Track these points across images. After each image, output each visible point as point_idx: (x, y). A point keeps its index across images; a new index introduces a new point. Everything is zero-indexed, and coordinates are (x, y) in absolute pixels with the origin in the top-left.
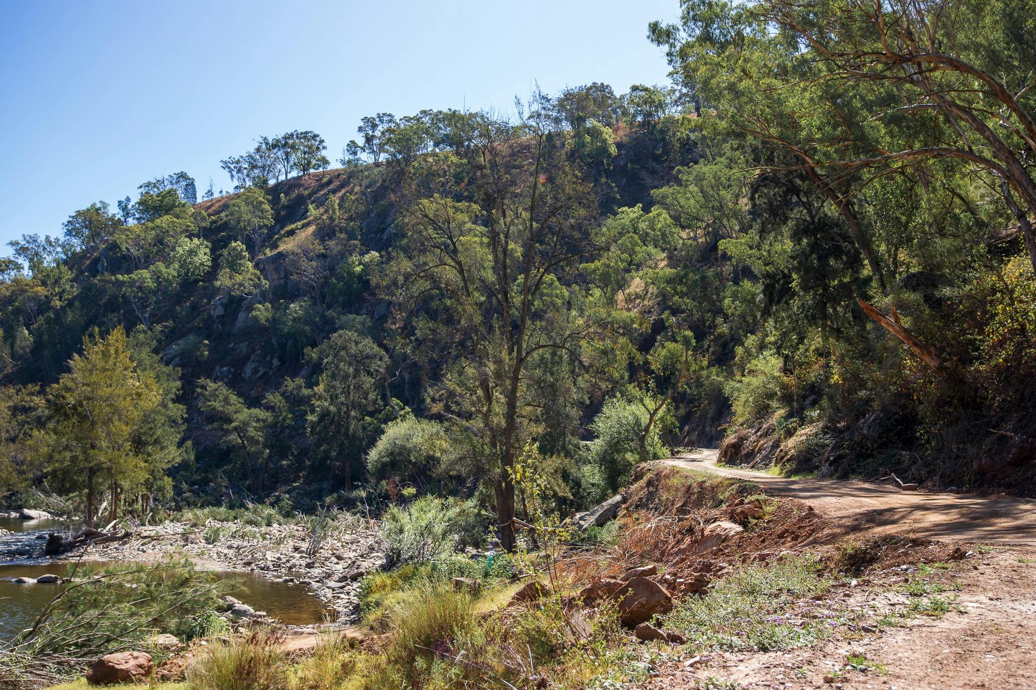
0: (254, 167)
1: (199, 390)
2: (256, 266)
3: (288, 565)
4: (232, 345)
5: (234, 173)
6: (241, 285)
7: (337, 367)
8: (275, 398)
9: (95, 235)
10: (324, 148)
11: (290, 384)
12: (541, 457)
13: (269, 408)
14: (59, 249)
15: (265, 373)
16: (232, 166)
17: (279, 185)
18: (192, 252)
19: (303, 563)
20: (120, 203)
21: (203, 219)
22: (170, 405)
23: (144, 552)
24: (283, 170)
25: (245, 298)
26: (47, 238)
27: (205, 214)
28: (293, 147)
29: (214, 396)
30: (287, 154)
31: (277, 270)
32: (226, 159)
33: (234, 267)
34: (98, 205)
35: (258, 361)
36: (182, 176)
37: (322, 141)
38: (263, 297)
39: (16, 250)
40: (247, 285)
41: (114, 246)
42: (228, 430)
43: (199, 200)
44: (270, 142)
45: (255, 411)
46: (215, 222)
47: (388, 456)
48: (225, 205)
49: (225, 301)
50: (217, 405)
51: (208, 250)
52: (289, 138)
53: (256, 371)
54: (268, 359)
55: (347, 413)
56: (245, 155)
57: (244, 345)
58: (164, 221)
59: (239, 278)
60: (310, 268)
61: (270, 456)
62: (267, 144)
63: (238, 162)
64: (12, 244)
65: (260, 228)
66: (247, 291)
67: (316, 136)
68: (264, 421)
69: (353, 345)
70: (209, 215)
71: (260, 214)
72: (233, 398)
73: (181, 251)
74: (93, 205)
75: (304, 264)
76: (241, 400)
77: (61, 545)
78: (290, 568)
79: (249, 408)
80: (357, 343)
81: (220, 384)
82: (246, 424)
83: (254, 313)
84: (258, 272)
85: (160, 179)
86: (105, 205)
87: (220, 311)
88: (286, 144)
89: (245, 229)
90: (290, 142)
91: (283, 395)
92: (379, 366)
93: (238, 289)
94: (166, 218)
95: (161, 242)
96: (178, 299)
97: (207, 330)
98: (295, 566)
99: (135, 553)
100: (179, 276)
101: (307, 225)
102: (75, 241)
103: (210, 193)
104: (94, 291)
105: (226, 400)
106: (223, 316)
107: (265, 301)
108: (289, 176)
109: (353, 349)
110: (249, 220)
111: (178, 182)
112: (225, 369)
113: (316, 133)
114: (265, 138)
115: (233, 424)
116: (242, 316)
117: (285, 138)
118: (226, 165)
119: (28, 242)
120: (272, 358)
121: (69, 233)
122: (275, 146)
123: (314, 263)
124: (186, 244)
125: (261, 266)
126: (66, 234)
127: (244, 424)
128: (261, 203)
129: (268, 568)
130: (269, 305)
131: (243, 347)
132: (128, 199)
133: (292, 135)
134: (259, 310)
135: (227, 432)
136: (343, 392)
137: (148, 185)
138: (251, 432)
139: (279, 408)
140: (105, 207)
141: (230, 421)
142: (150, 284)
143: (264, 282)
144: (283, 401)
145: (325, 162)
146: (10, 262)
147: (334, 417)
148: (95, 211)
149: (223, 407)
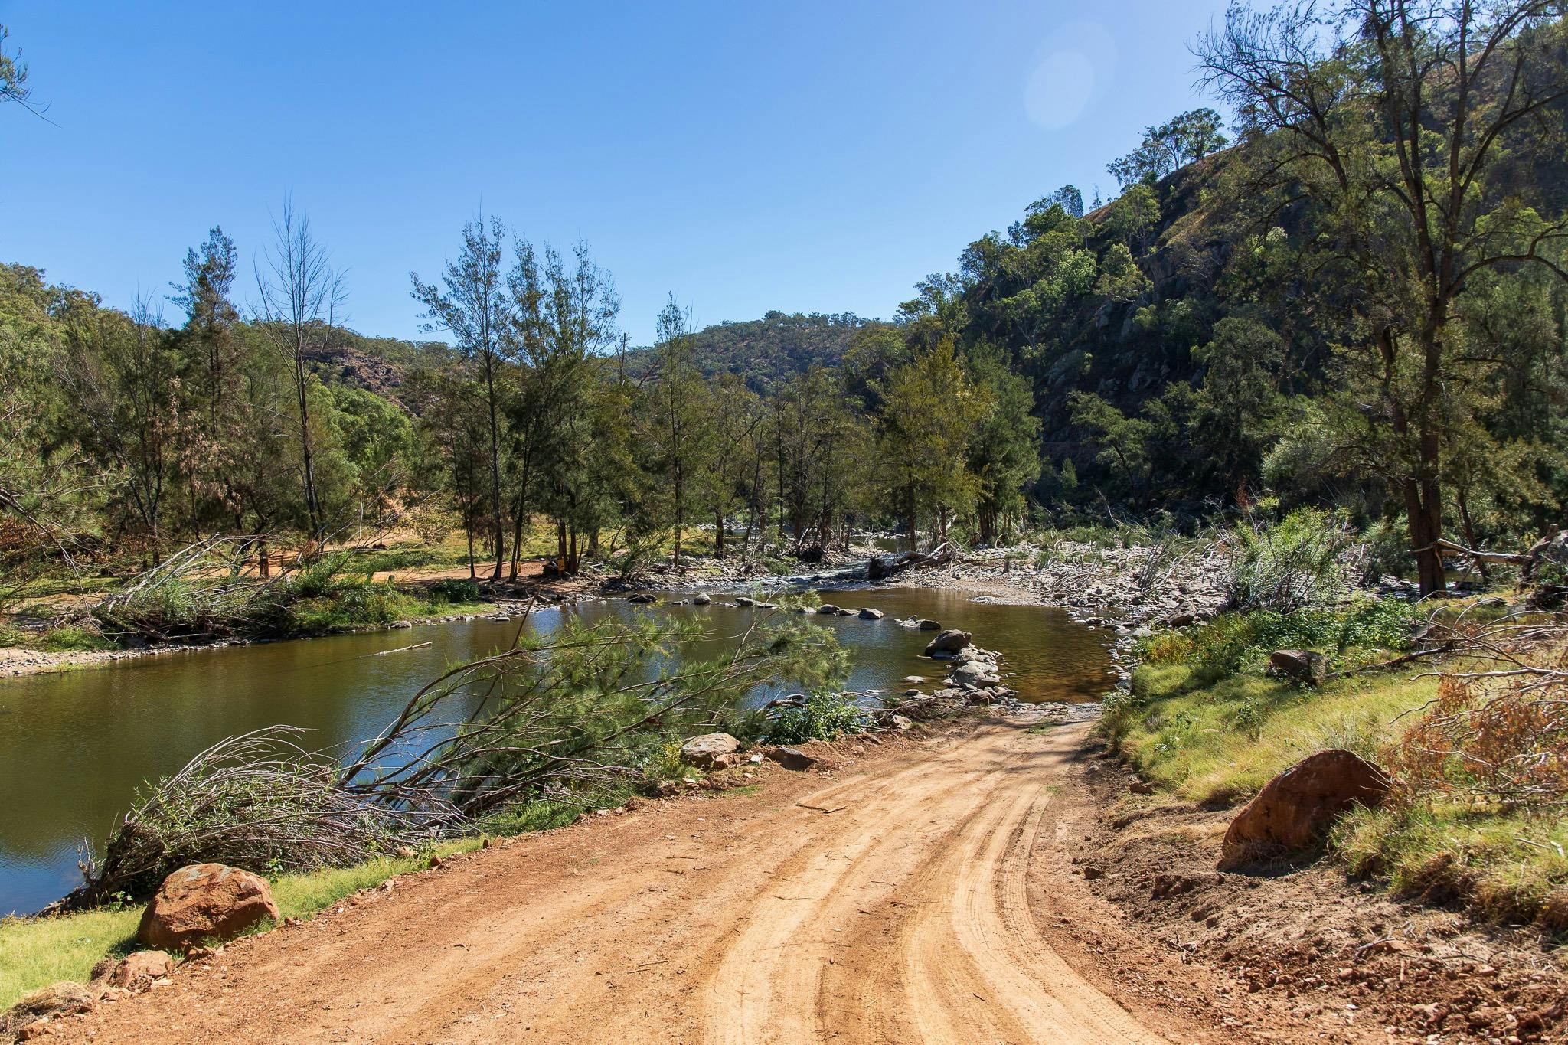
0: (1143, 164)
1: (1070, 403)
2: (1141, 267)
3: (1109, 599)
4: (1117, 356)
5: (1122, 175)
6: (1121, 289)
7: (1221, 362)
8: (1156, 406)
9: (990, 265)
10: (1221, 125)
11: (1173, 390)
12: (1496, 445)
13: (1146, 416)
14: (959, 285)
15: (1153, 382)
16: (1118, 169)
17: (1170, 178)
18: (1077, 265)
19: (1130, 597)
20: (1010, 229)
21: (1088, 229)
22: (1025, 418)
23: (958, 578)
24: (1173, 160)
25: (1130, 303)
26: (948, 275)
27: (1090, 223)
28: (1184, 132)
29: (1087, 408)
30: (1176, 141)
31: (1163, 268)
32: (1112, 162)
33: (1116, 270)
34: (990, 235)
35: (1146, 370)
36: (1068, 189)
37: (1218, 118)
38: (1150, 299)
39: (922, 291)
40: (1129, 288)
41: (1002, 273)
42: (1102, 444)
43: (1086, 212)
44: (1158, 131)
45: (1134, 422)
46: (1101, 230)
47: (1288, 463)
48: (1113, 210)
49: (1109, 310)
50: (1090, 417)
51: (1093, 261)
52: (1178, 123)
53: (1143, 381)
54: (1156, 366)
55: (1238, 415)
56: (1131, 153)
57: (1130, 354)
58: (1046, 238)
59: (1119, 282)
60: (1198, 259)
61: (1153, 471)
62: (1154, 134)
63: (1125, 163)
64: (918, 286)
65: (1146, 226)
66: (1129, 294)
67: (1211, 112)
68: (1144, 432)
69: (1241, 334)
70: (1094, 225)
71: (1145, 211)
72: (1110, 410)
73: (1064, 265)
74: (986, 235)
75: (1193, 255)
76: (1118, 411)
77: (882, 569)
78: (1111, 604)
79: (1126, 419)
80: (1245, 330)
81: (1093, 394)
82: (1122, 436)
83: (1137, 318)
84: (1141, 273)
85: (1047, 197)
86: (996, 234)
87: (1104, 321)
88: (1175, 129)
89: (1130, 231)
90: (1180, 126)
91: (1164, 402)
92: (1276, 356)
93: (1119, 294)
94: (1052, 233)
95: (1046, 260)
96: (1063, 315)
97: (1092, 343)
98: (1117, 601)
99: (949, 579)
100: (1063, 291)
101: (1201, 212)
102: (971, 274)
103: (1097, 202)
104: (985, 318)
105: (1100, 411)
106: (1108, 326)
107: (1151, 303)
108: (1180, 166)
109: (1241, 339)
110: (1134, 220)
111: (1064, 197)
112: (1111, 381)
113: (1210, 109)
114: (1153, 129)
115: (1108, 437)
116: (1126, 323)
117: (1174, 123)
118: (1112, 169)
119: (932, 282)
120: (1160, 365)
121: (965, 267)
122: (1162, 135)
123: (1205, 253)
124: (1070, 257)
125: (1146, 266)
126: (963, 269)
127: (1120, 436)
128: (1145, 198)
129: (1082, 603)
130: (1153, 307)
131: (1129, 356)
132: (1017, 224)
133: (1181, 118)
134: (1142, 313)
135: (1103, 447)
136: (1229, 391)
137: (1034, 205)
138: (1130, 445)
139: (1161, 416)
140: (996, 237)
141: (1106, 434)
142: (1034, 303)
143: (1148, 282)
144: (1165, 409)
145: (1221, 141)
146: (918, 302)
147: (1219, 421)
148: (988, 241)
149: (1096, 419)
